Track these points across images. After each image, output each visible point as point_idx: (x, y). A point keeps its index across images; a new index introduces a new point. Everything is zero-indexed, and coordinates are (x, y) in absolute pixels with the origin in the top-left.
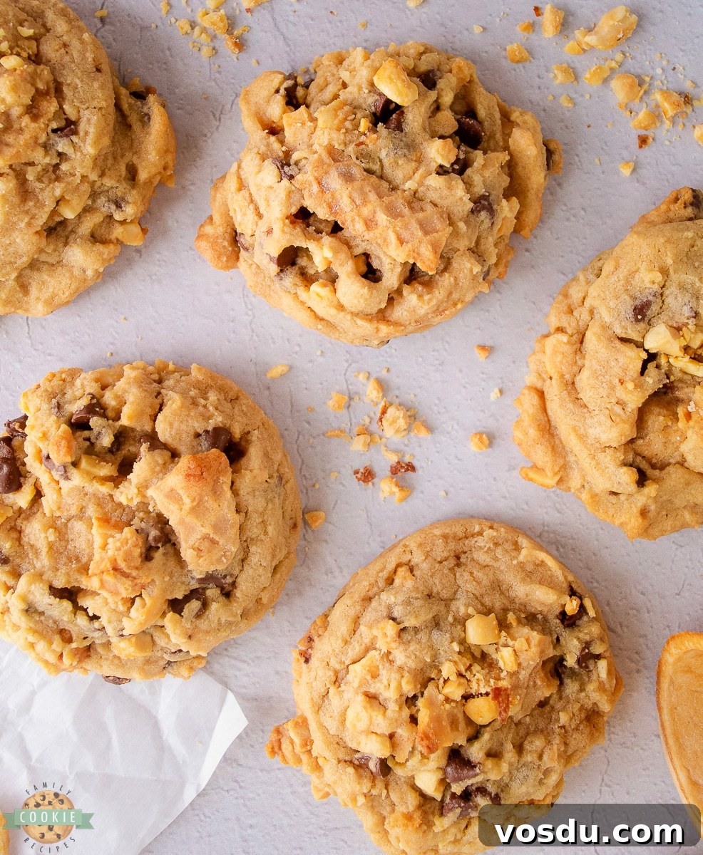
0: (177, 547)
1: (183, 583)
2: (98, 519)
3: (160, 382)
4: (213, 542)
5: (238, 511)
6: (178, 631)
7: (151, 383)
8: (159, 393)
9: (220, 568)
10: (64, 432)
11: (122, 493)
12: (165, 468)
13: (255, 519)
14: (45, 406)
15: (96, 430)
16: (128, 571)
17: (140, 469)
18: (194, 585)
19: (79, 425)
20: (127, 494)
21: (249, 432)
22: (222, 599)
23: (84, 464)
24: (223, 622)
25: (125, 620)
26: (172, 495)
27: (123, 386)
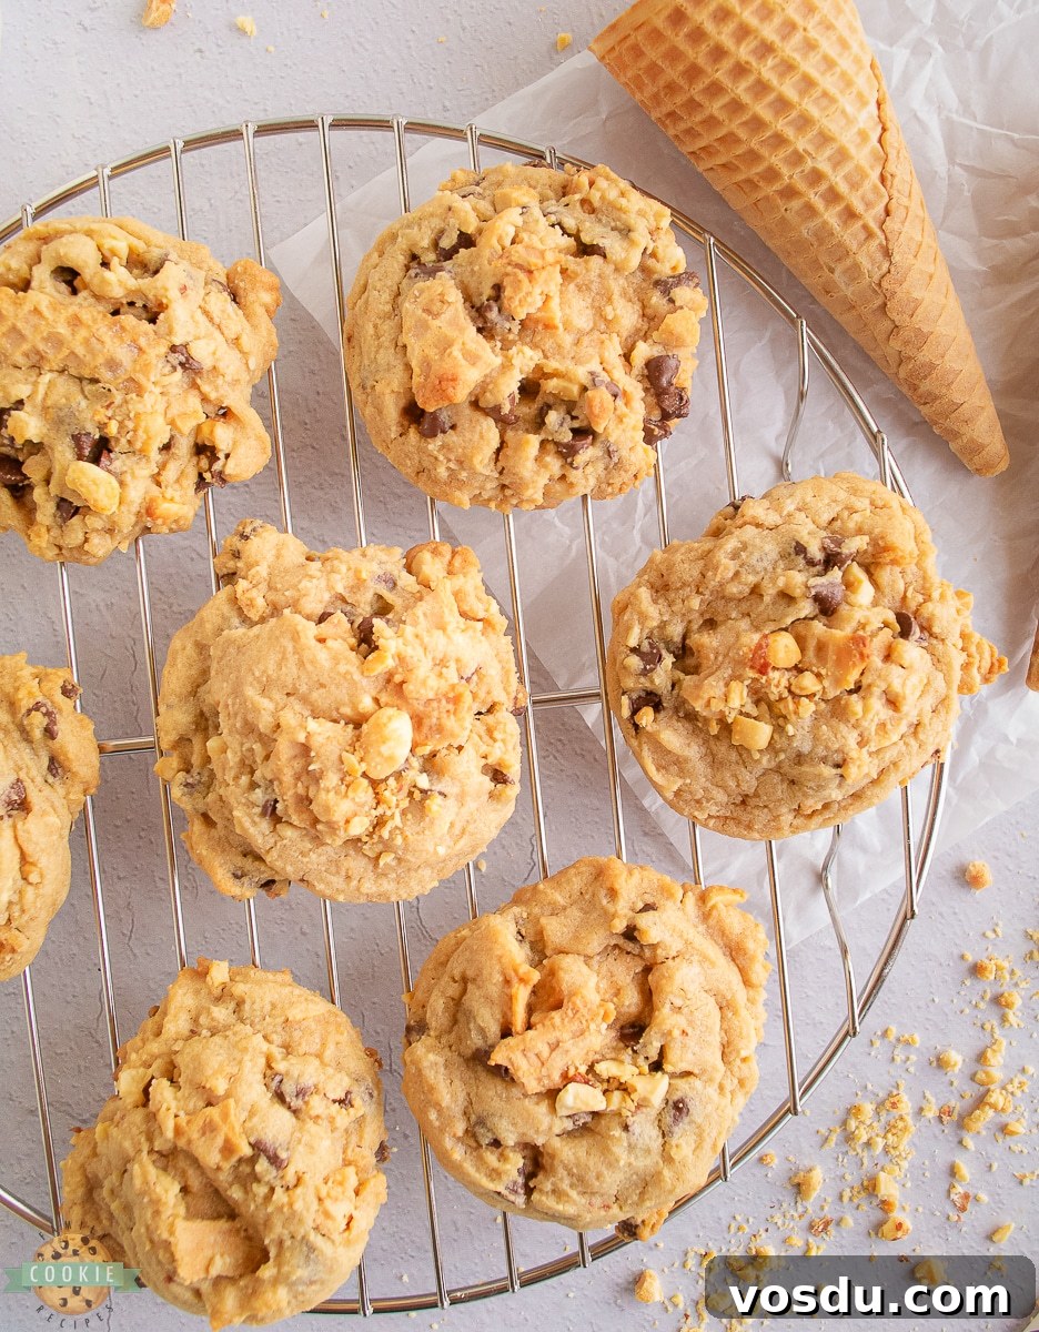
0: (468, 304)
1: (460, 265)
2: (555, 327)
3: (503, 487)
4: (428, 311)
5: (405, 346)
6: (462, 214)
7: (511, 483)
8: (501, 473)
9: (421, 284)
10: (598, 423)
11: (531, 359)
12: (483, 387)
13: (386, 340)
14: (624, 453)
15: (566, 428)
16: (517, 270)
17: (510, 386)
18: (448, 264)
19: (583, 432)
20: (525, 359)
21: (401, 436)
22: (418, 252)
23: (575, 390)
24: (416, 228)
25: (520, 224)
26: (472, 359)
27: (539, 479)
